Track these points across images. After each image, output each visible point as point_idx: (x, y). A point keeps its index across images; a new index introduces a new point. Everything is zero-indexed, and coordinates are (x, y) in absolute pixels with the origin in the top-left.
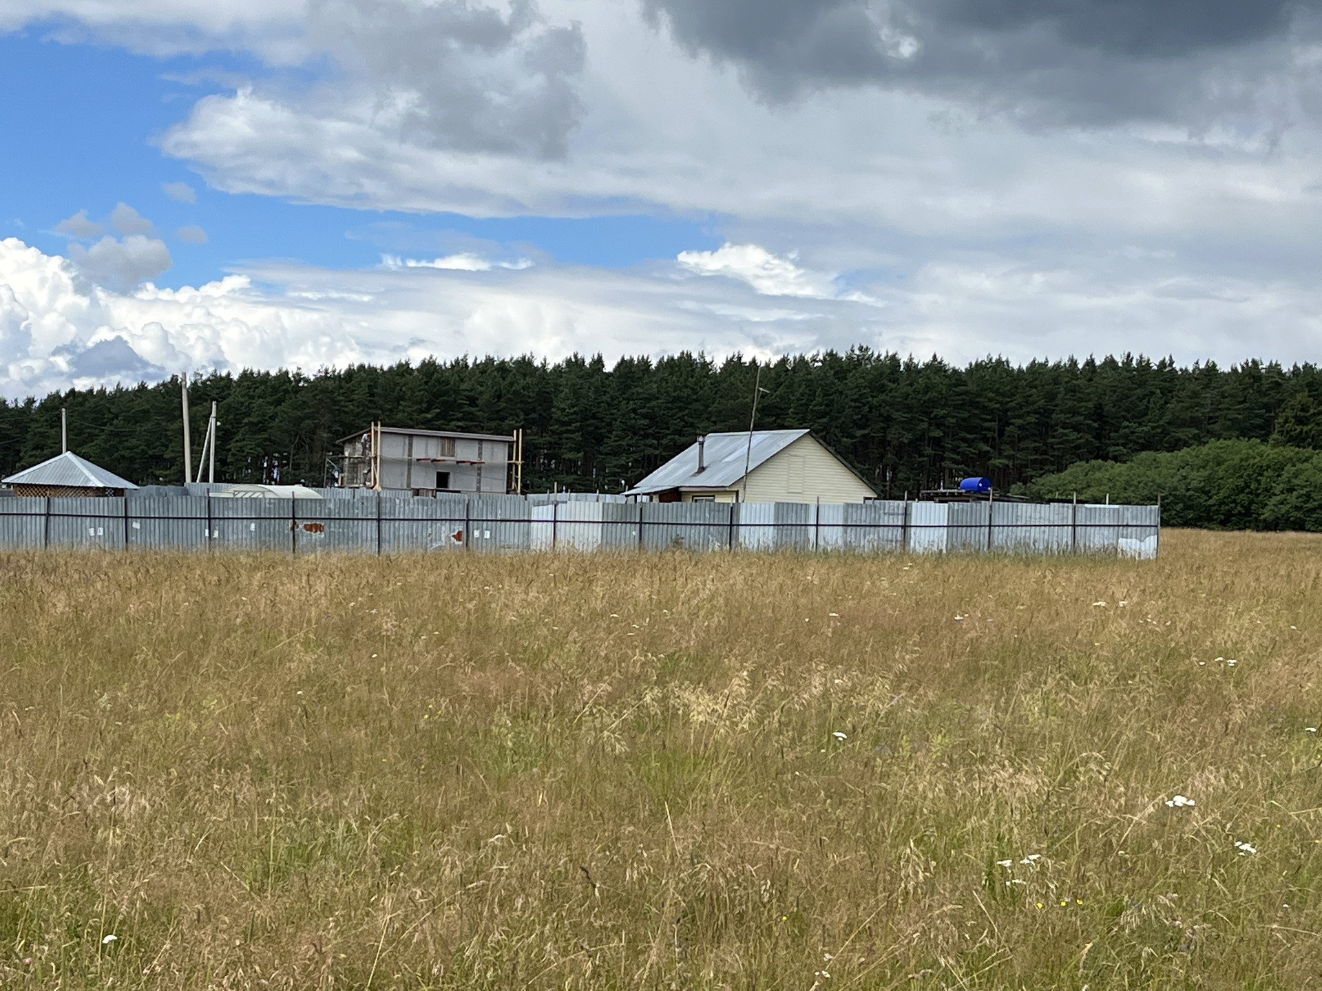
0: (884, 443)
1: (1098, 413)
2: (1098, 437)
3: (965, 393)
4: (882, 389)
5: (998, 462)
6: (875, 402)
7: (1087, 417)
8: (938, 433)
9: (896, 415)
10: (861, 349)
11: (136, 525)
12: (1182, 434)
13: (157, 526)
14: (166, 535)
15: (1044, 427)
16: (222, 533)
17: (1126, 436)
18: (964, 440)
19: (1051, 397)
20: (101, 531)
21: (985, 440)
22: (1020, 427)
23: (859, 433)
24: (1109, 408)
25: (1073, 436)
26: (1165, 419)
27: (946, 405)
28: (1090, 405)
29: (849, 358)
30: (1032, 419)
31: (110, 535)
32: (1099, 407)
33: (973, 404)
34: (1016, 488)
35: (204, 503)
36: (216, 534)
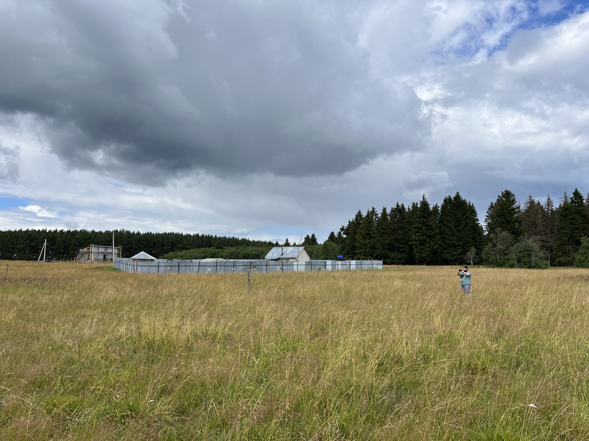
0: (132, 248)
1: (172, 243)
2: (172, 247)
3: (148, 238)
4: (130, 238)
5: (154, 252)
6: (130, 240)
7: (170, 243)
8: (142, 246)
9: (134, 243)
10: (123, 229)
11: (218, 268)
12: (188, 247)
13: (222, 268)
14: (225, 270)
15: (163, 245)
16: (236, 269)
17: (177, 247)
18: (147, 247)
19: (163, 239)
20: (210, 269)
21: (151, 248)
22: (158, 245)
23: (127, 246)
24: (174, 242)
25: (168, 247)
26: (185, 244)
27: (143, 241)
28: (171, 241)
29: (120, 231)
30: (160, 244)
31: (212, 270)
32: (172, 241)
33: (149, 241)
34: (161, 257)
35: (233, 263)
36: (235, 269)
